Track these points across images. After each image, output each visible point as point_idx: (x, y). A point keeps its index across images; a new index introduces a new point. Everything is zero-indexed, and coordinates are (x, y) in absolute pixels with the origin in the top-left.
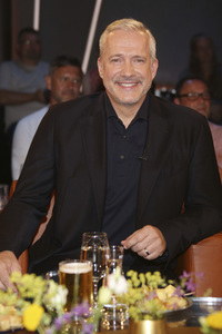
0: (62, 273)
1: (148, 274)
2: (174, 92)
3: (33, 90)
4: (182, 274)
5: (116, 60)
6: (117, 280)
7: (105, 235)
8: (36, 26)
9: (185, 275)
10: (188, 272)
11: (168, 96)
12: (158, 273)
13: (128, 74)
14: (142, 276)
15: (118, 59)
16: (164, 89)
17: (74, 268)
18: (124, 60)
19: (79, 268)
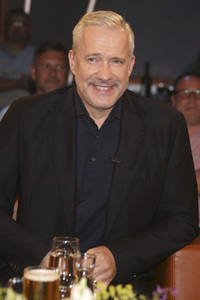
0: (26, 280)
1: (119, 287)
2: (171, 88)
3: (17, 77)
4: (156, 289)
5: (91, 60)
6: (82, 292)
7: (77, 240)
8: (27, 8)
9: (159, 290)
10: (162, 287)
11: (165, 93)
12: (129, 287)
13: (105, 77)
14: (112, 288)
15: (94, 58)
16: (161, 85)
17: (39, 275)
18: (101, 60)
19: (45, 275)
